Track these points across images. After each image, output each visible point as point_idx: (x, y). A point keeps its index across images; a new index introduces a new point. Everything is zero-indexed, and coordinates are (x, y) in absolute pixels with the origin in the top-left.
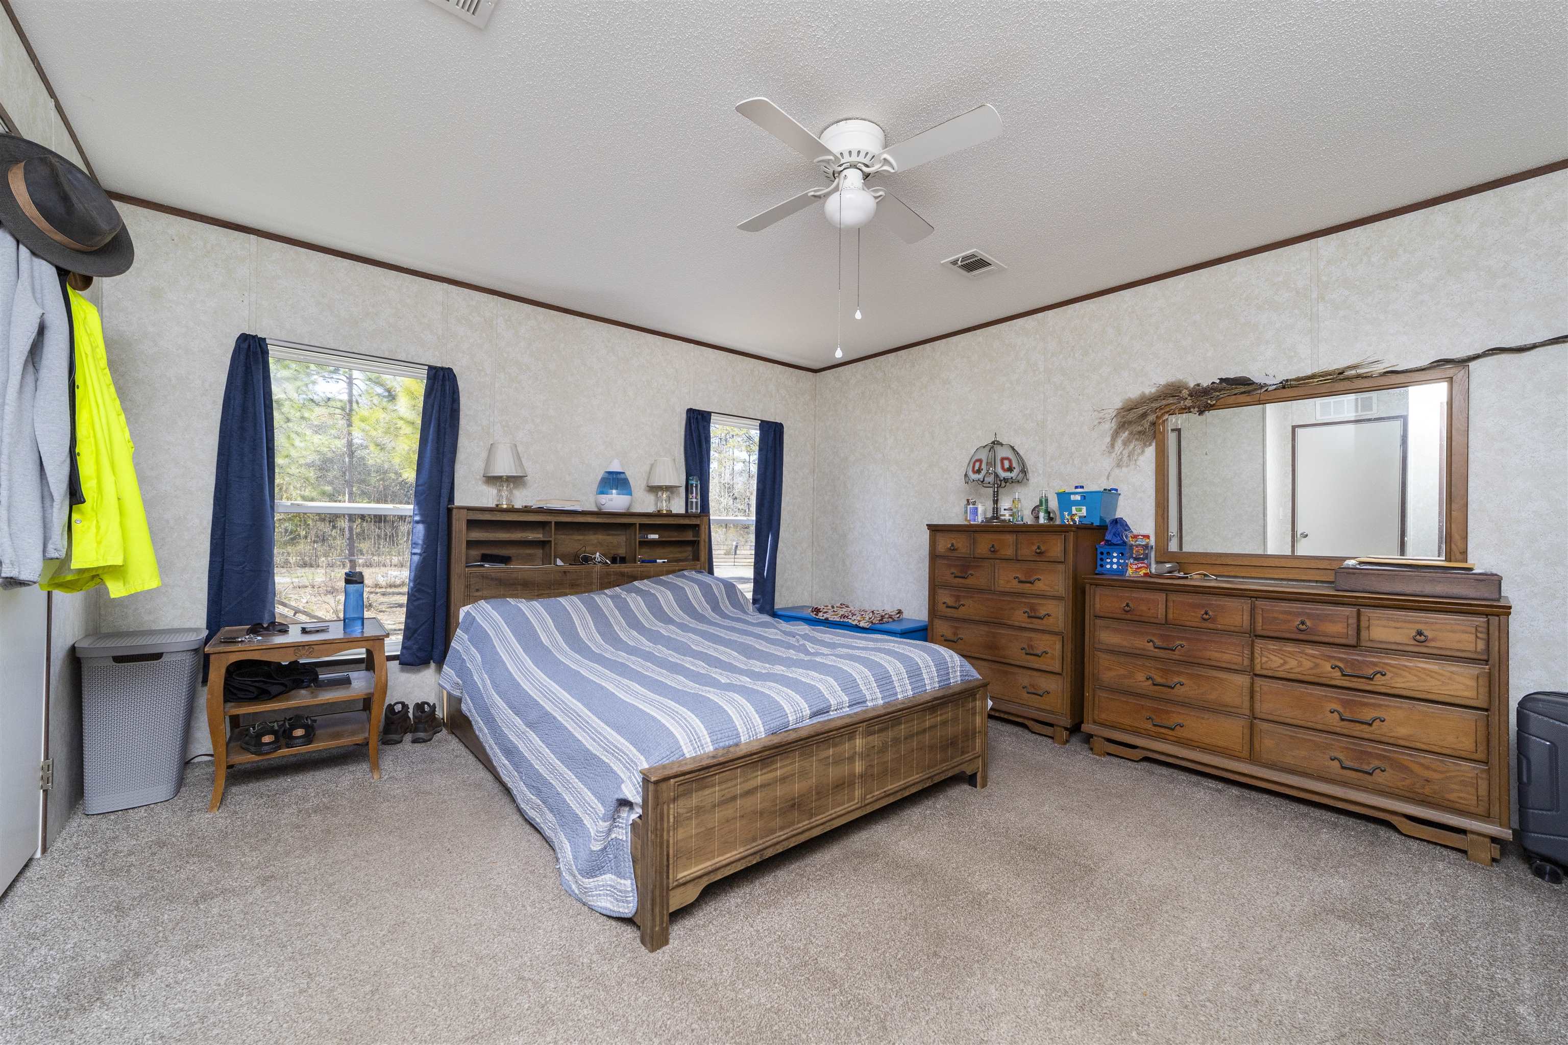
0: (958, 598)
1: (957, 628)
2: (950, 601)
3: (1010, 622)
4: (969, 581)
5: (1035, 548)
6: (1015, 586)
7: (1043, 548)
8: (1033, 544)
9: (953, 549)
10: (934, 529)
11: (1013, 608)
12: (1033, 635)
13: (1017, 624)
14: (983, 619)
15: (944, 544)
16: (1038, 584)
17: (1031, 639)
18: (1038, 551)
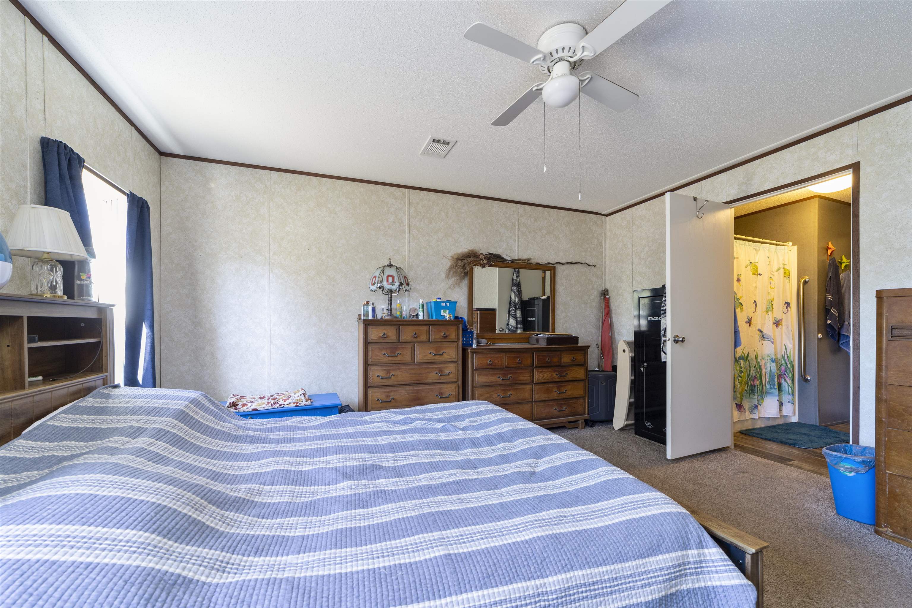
0: (388, 371)
1: (389, 392)
2: (382, 373)
3: (426, 381)
4: (399, 358)
5: (442, 334)
6: (430, 357)
7: (447, 334)
8: (440, 331)
9: (385, 336)
10: (367, 324)
11: (428, 372)
12: (441, 386)
13: (431, 381)
14: (408, 383)
15: (375, 334)
16: (445, 355)
17: (441, 389)
18: (445, 336)
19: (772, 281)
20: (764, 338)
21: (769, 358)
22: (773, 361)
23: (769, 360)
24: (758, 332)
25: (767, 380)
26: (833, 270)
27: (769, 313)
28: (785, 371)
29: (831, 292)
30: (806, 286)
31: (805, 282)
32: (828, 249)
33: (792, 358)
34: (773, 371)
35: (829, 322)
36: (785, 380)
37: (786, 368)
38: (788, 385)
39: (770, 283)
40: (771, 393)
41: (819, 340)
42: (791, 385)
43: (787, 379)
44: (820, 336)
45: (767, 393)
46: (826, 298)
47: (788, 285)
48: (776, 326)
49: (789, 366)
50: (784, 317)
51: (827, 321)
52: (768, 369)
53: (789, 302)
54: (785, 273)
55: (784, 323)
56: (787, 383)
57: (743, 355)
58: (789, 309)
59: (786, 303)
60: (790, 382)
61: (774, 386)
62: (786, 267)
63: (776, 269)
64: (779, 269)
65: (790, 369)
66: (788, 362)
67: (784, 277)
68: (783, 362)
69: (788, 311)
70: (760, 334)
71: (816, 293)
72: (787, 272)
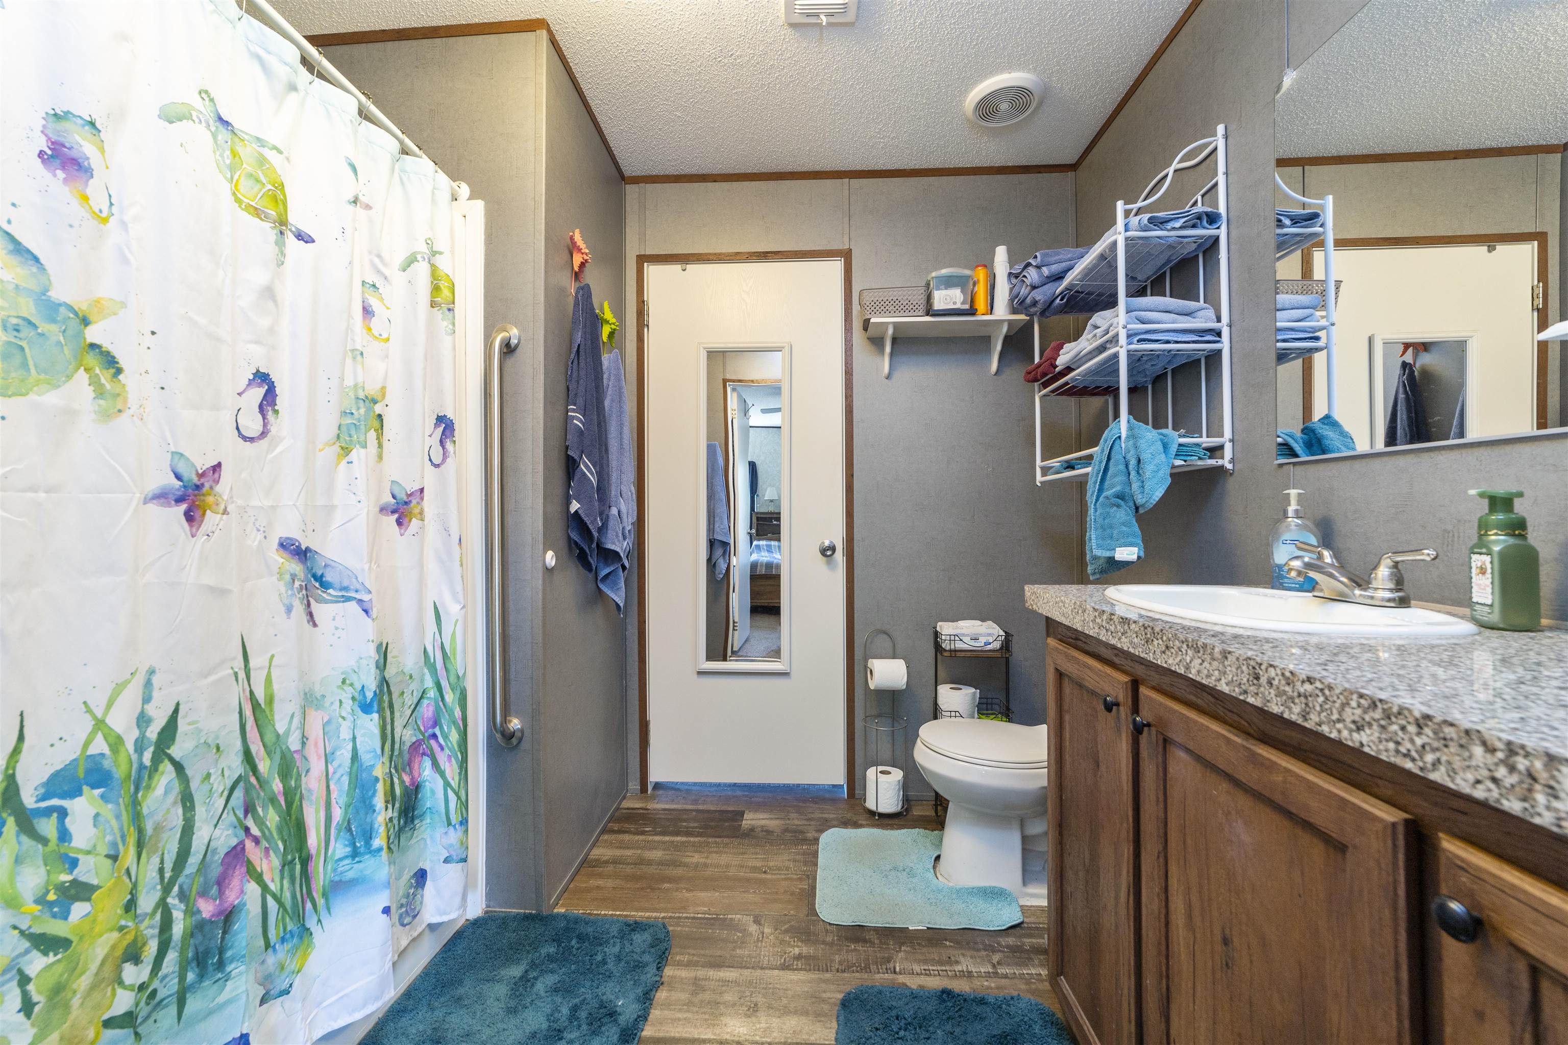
19: (374, 303)
20: (325, 585)
21: (346, 695)
22: (366, 708)
23: (348, 704)
24: (280, 559)
25: (338, 814)
26: (585, 327)
27: (354, 455)
28: (436, 723)
29: (580, 401)
30: (510, 362)
31: (508, 349)
32: (572, 248)
33: (458, 664)
34: (366, 758)
35: (575, 506)
36: (435, 765)
37: (437, 711)
38: (447, 784)
39: (367, 312)
40: (353, 883)
41: (549, 571)
42: (454, 784)
43: (442, 758)
44: (550, 558)
45: (337, 887)
46: (567, 419)
47: (447, 340)
48: (399, 523)
49: (449, 697)
50: (430, 479)
51: (568, 504)
52: (345, 754)
53: (450, 415)
54: (436, 289)
55: (429, 505)
56: (442, 774)
57: (100, 746)
58: (449, 446)
59: (440, 419)
60: (451, 770)
61: (368, 836)
62: (439, 261)
63: (399, 258)
64: (411, 261)
65: (451, 713)
66: (444, 683)
67: (433, 304)
68: (429, 683)
69: (445, 455)
70: (296, 567)
71: (541, 395)
72: (444, 285)
